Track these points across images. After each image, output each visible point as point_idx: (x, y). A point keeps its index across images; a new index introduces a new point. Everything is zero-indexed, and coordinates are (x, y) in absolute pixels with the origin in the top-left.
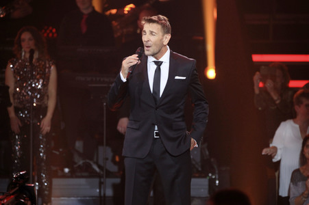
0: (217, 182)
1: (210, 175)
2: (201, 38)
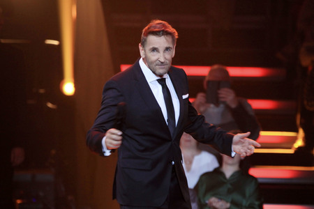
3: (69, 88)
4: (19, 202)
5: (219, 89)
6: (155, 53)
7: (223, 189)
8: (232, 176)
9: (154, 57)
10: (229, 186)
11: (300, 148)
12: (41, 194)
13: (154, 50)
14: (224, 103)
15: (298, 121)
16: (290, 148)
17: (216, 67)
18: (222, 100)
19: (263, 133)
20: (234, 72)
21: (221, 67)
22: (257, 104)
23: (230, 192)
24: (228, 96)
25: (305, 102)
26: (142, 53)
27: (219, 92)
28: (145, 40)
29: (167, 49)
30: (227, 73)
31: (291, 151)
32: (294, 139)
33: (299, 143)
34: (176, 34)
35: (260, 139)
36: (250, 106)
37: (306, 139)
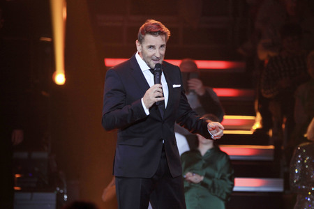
0: (66, 197)
1: (58, 189)
2: (49, 40)
3: (60, 79)
4: (17, 176)
5: (188, 79)
6: (151, 49)
7: (200, 165)
8: (207, 153)
9: (150, 52)
10: (204, 162)
11: (257, 130)
12: (36, 169)
13: (151, 47)
14: (193, 91)
15: (256, 107)
16: (249, 130)
17: (186, 60)
18: (192, 88)
19: (226, 117)
20: (202, 64)
21: (190, 60)
22: (221, 92)
23: (204, 167)
24: (197, 85)
25: (263, 91)
26: (139, 48)
27: (190, 82)
28: (143, 38)
29: (162, 46)
30: (195, 65)
31: (250, 133)
32: (253, 122)
33: (257, 126)
34: (169, 33)
35: (224, 122)
36: (215, 93)
37: (263, 122)
